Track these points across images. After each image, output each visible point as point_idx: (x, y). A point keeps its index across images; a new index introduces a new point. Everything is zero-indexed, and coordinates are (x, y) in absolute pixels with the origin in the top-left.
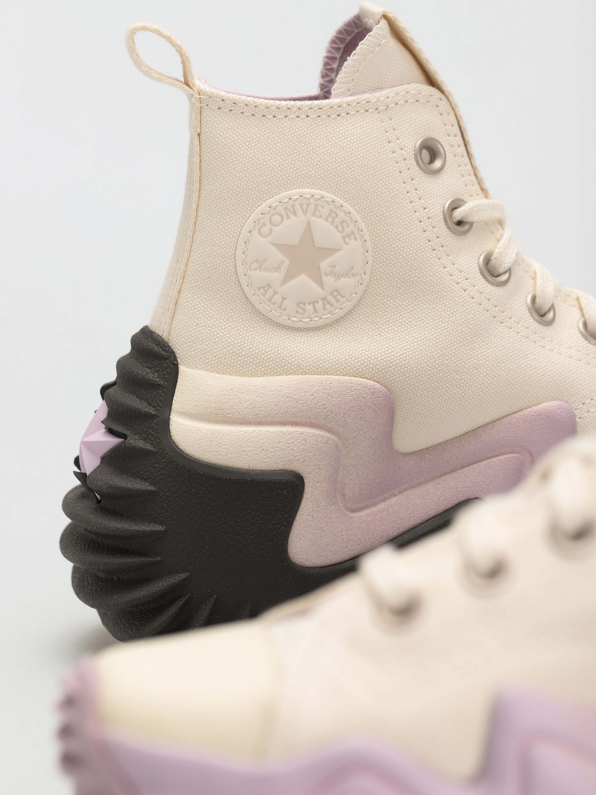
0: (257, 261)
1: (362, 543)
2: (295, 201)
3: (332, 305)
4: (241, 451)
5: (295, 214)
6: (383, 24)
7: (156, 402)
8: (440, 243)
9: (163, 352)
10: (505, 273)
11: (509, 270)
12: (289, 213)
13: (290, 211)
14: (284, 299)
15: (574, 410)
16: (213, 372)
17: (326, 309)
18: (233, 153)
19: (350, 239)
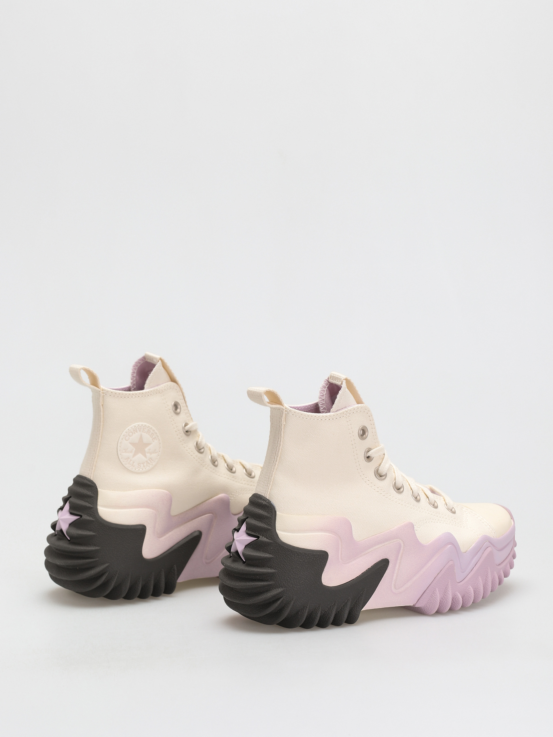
0: (124, 450)
2: (137, 427)
3: (149, 464)
5: (137, 432)
6: (160, 361)
8: (182, 439)
10: (202, 448)
13: (135, 431)
14: (134, 462)
17: (147, 465)
19: (155, 440)
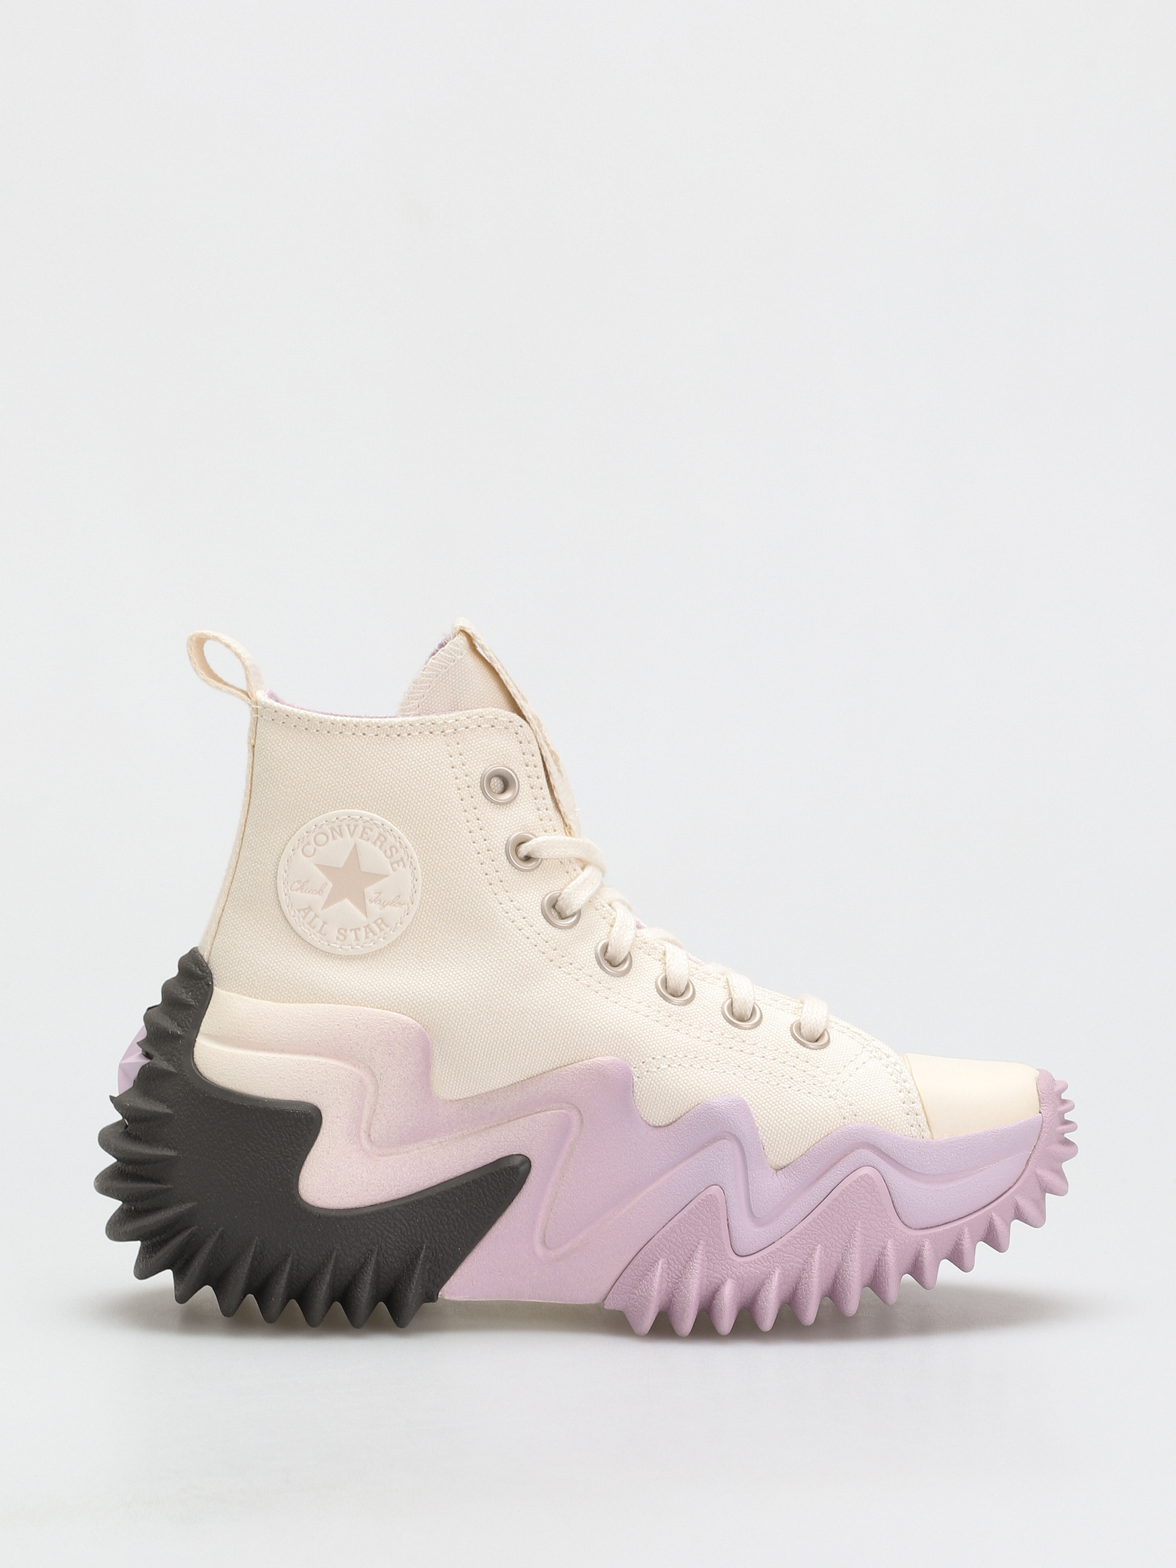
0: (298, 881)
1: (386, 1190)
2: (342, 821)
3: (375, 934)
4: (257, 1077)
5: (341, 835)
7: (185, 1022)
8: (499, 877)
9: (200, 973)
10: (573, 916)
11: (579, 913)
12: (334, 833)
13: (337, 832)
14: (324, 923)
15: (632, 1069)
16: (245, 995)
17: (368, 938)
18: (282, 767)
19: (398, 865)
